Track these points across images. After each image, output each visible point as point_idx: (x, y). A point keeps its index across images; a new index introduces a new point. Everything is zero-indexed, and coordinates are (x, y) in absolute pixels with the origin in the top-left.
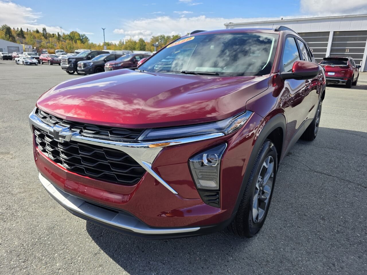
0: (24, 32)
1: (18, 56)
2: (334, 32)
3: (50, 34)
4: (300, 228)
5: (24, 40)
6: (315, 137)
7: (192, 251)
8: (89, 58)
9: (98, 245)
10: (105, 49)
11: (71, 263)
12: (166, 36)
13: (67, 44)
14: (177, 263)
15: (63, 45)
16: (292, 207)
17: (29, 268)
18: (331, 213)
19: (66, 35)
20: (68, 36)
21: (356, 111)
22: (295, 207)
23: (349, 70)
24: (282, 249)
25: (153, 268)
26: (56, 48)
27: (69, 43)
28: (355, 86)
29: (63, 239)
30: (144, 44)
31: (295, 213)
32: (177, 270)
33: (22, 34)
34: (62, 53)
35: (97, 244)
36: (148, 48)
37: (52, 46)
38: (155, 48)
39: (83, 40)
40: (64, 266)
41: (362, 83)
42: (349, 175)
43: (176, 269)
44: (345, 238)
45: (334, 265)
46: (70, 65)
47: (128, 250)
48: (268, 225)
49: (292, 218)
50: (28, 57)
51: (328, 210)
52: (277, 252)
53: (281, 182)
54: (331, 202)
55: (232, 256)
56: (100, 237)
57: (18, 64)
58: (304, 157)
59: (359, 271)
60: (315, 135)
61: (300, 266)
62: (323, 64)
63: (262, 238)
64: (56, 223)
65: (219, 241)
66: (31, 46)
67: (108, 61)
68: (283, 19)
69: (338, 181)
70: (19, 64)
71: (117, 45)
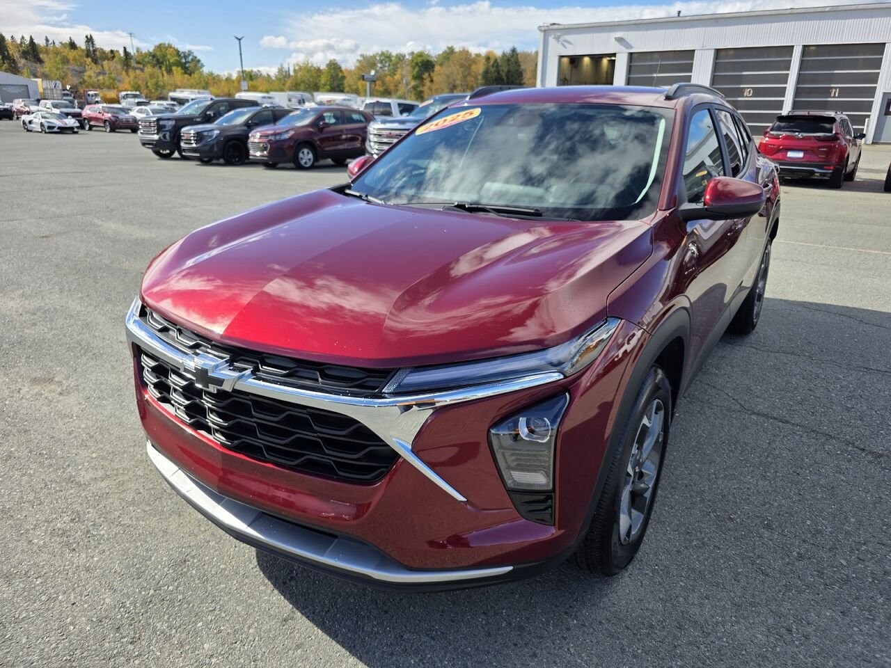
0: (39, 45)
1: (27, 109)
2: (804, 46)
3: (103, 52)
4: (719, 549)
5: (40, 69)
6: (754, 326)
7: (492, 607)
8: (207, 119)
9: (287, 600)
10: (243, 88)
11: (234, 642)
12: (394, 54)
13: (148, 77)
14: (461, 636)
15: (139, 79)
16: (702, 500)
17: (146, 656)
18: (787, 513)
19: (145, 54)
20: (150, 56)
21: (851, 254)
22: (709, 501)
23: (837, 146)
24: (681, 599)
25: (411, 649)
26: (121, 86)
27: (154, 74)
28: (850, 183)
29: (210, 588)
30: (340, 75)
31: (708, 514)
32: (463, 651)
33: (34, 52)
34: (137, 100)
35: (285, 598)
36: (350, 86)
37: (111, 81)
38: (368, 84)
39: (187, 65)
40: (221, 648)
41: (868, 174)
42: (828, 420)
43: (460, 650)
44: (815, 571)
45: (789, 631)
46: (161, 135)
47: (354, 610)
48: (651, 543)
49: (703, 525)
50: (53, 112)
51: (780, 506)
52: (671, 605)
53: (678, 440)
54: (788, 487)
55: (576, 617)
56: (290, 580)
57: (28, 131)
58: (729, 378)
59: (841, 643)
60: (755, 321)
61: (719, 634)
62: (777, 130)
63: (638, 574)
64: (189, 550)
65: (547, 583)
66: (58, 82)
67: (257, 125)
68: (681, 15)
69: (804, 435)
70: (31, 131)
71: (274, 78)
